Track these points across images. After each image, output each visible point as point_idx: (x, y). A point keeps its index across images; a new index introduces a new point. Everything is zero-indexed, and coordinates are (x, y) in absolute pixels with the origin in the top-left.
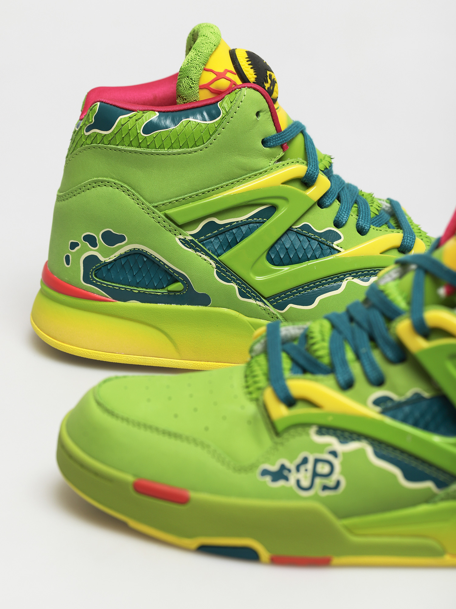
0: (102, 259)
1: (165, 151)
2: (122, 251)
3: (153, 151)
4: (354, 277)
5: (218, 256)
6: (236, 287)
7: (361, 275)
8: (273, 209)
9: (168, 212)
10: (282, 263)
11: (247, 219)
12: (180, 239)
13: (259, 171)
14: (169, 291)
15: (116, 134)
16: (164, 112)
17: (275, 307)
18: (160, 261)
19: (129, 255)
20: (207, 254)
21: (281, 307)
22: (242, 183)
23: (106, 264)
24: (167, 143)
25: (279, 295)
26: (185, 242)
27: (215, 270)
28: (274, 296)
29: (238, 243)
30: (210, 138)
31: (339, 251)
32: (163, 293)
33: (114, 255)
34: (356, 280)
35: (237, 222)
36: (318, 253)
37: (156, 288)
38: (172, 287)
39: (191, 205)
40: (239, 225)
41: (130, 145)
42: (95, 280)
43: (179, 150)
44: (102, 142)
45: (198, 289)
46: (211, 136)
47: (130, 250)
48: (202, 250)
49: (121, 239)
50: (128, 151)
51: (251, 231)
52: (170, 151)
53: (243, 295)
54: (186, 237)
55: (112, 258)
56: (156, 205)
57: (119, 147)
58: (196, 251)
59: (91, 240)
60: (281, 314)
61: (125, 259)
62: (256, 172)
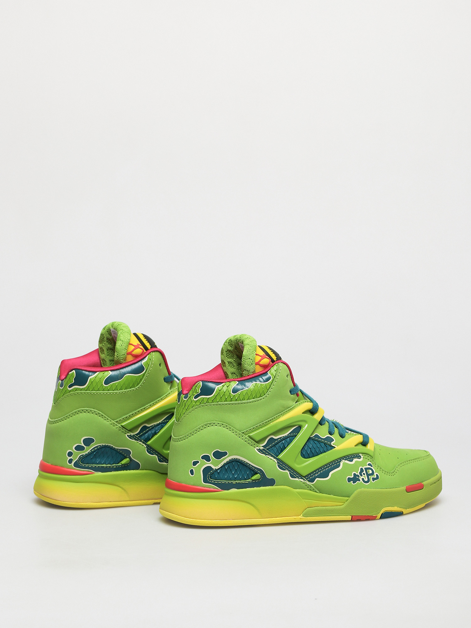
0: (214, 467)
1: (246, 401)
2: (225, 461)
3: (239, 402)
4: (345, 460)
5: (277, 456)
6: (288, 472)
7: (348, 459)
8: (300, 427)
9: (251, 435)
10: (308, 457)
11: (288, 435)
12: (257, 449)
13: (290, 408)
14: (252, 480)
15: (216, 396)
16: (240, 381)
17: (308, 481)
18: (247, 463)
19: (229, 463)
20: (272, 456)
21: (312, 481)
22: (283, 415)
23: (216, 470)
24: (247, 397)
25: (310, 474)
26: (260, 450)
27: (277, 464)
28: (307, 475)
29: (286, 448)
30: (267, 391)
31: (335, 447)
32: (249, 482)
33: (220, 464)
34: (346, 462)
35: (283, 437)
36: (325, 449)
37: (245, 479)
38: (254, 478)
39: (261, 430)
40: (285, 438)
41: (226, 400)
42: (211, 480)
43: (253, 400)
44: (207, 402)
45: (269, 476)
46: (268, 390)
47: (230, 460)
48: (269, 454)
49: (225, 454)
50: (224, 404)
51: (291, 441)
52: (249, 401)
53: (292, 476)
54: (260, 448)
55: (220, 466)
56: (243, 432)
57: (219, 403)
58: (266, 455)
59: (207, 458)
60: (312, 484)
61: (227, 466)
62: (289, 409)
